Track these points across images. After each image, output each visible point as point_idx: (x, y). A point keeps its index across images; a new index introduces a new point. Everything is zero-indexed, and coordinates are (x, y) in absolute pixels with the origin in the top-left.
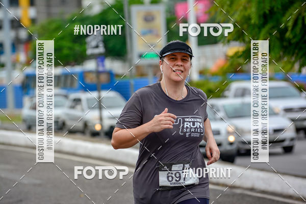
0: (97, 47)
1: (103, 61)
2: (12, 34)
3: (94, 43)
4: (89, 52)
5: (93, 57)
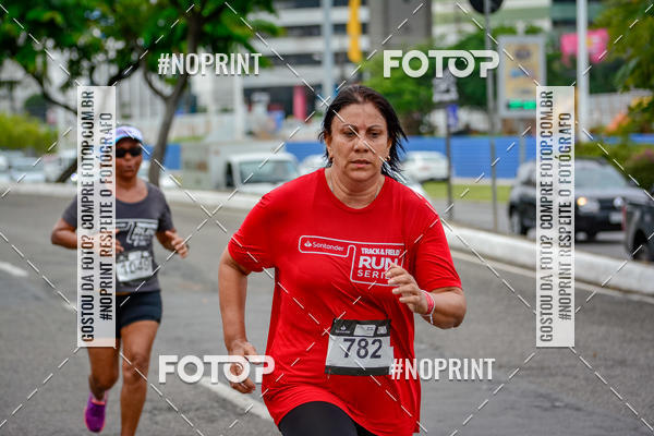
0: (448, 91)
1: (454, 111)
2: (336, 72)
3: (443, 87)
4: (437, 98)
5: (441, 105)
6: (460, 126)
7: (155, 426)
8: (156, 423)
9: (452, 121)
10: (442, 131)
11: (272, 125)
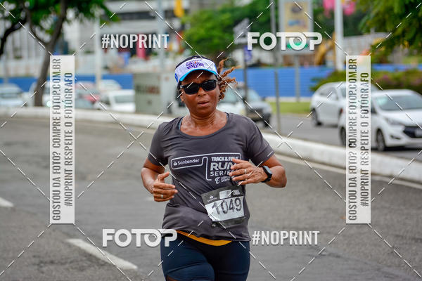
3: (241, 33)
4: (237, 41)
5: (240, 46)
6: (253, 61)
7: (41, 275)
8: (43, 273)
9: (248, 57)
10: (241, 65)
11: (121, 62)
